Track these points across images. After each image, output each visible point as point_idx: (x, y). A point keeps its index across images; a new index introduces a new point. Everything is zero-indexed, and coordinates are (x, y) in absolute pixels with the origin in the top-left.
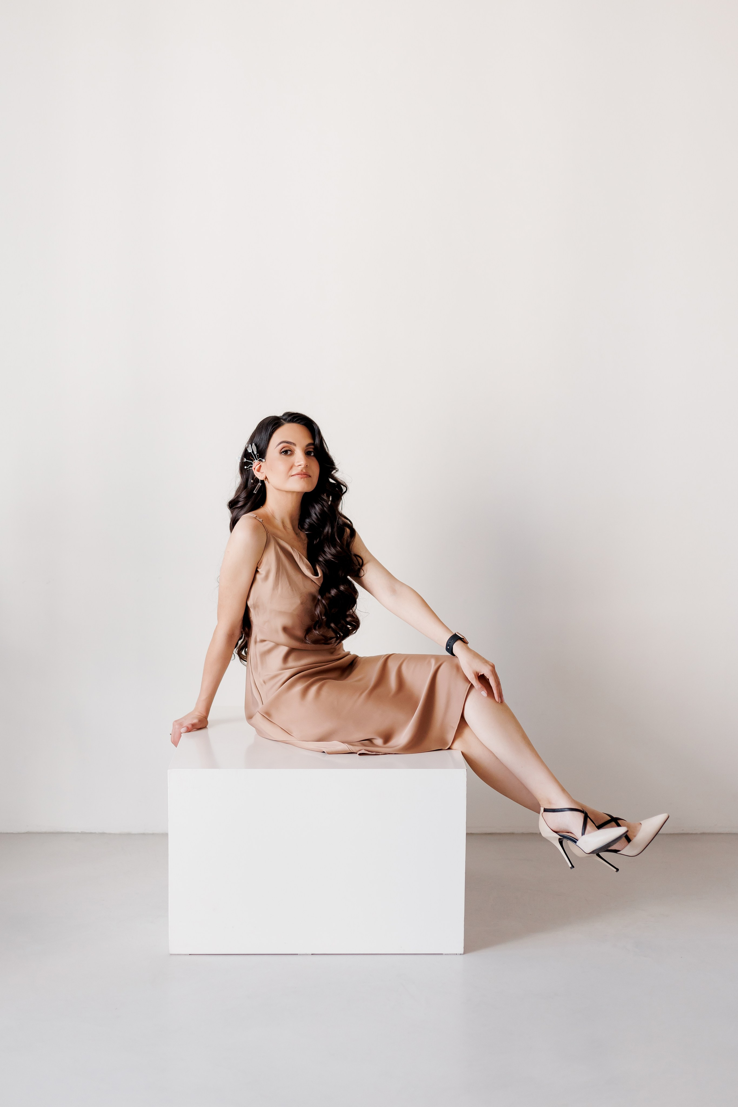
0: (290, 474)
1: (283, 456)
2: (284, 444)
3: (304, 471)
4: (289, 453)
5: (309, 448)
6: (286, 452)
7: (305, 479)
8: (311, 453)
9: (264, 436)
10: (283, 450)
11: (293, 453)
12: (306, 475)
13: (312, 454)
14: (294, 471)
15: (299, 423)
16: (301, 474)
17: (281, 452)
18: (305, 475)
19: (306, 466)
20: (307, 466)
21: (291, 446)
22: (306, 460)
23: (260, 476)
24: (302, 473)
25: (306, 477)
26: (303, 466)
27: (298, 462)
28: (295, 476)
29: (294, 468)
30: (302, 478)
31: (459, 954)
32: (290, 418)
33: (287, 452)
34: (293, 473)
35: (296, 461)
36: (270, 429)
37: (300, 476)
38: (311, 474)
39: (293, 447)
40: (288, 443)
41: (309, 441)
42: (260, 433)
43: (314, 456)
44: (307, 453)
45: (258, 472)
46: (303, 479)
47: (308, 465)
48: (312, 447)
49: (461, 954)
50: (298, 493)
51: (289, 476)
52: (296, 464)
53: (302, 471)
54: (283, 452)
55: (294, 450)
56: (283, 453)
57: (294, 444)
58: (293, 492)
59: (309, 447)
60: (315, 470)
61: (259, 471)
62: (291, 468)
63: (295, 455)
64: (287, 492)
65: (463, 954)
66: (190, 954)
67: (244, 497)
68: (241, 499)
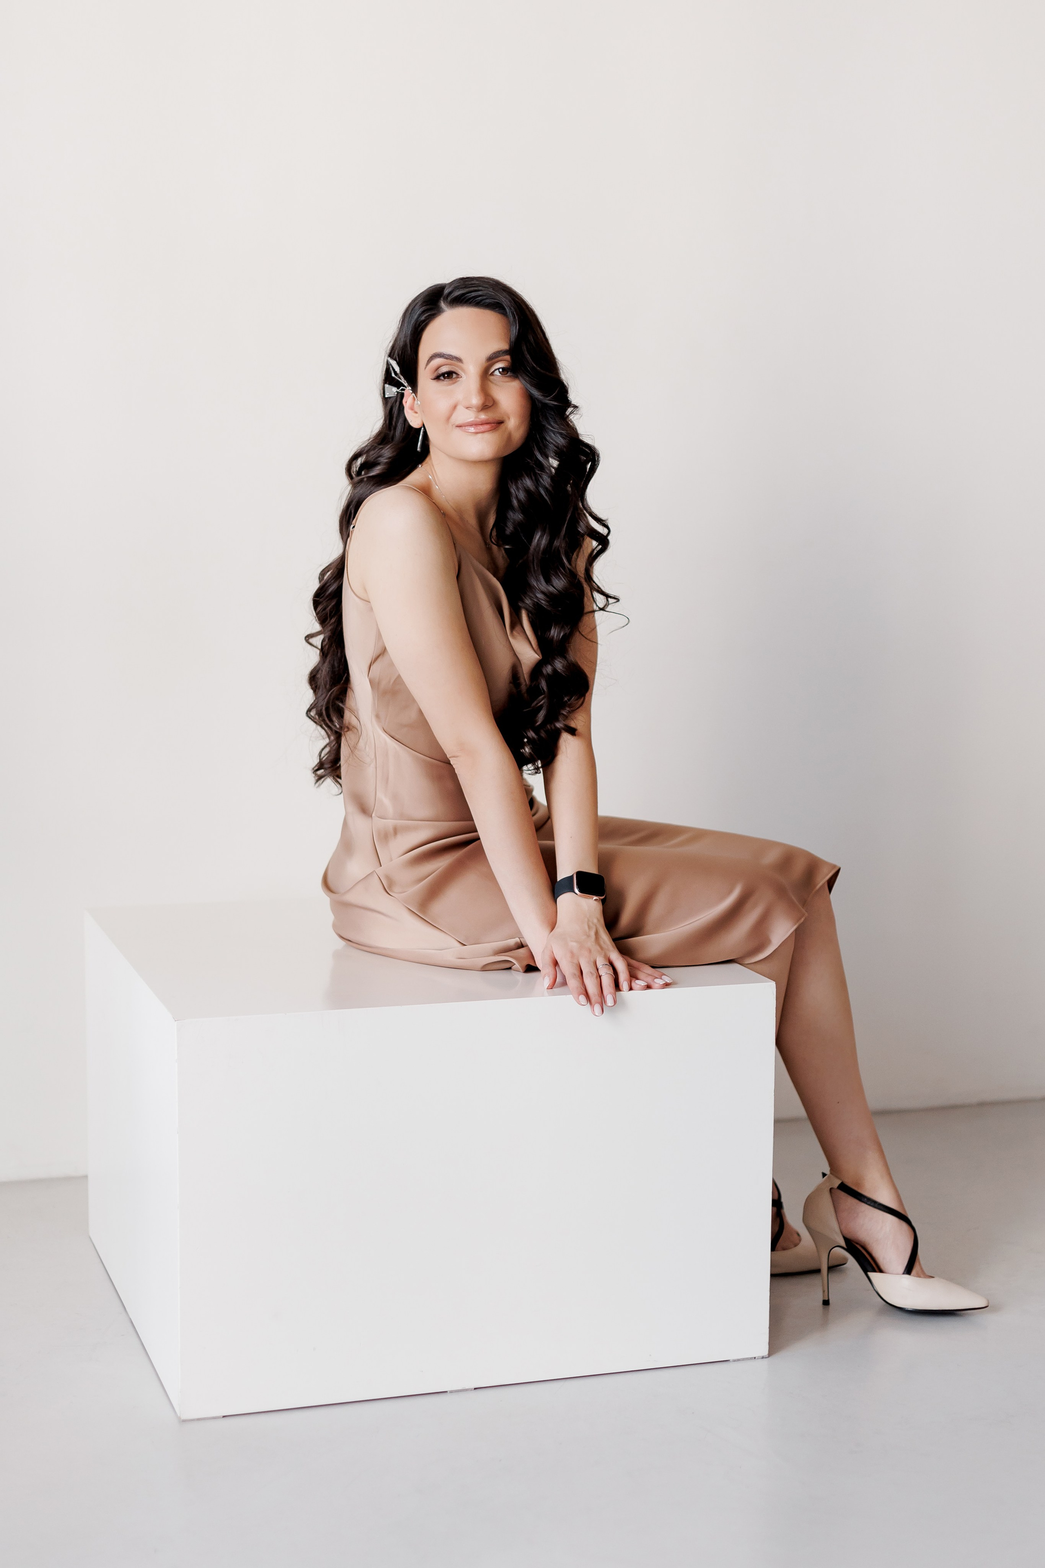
4: (450, 380)
23: (412, 419)
31: (760, 1358)
32: (457, 294)
33: (446, 376)
45: (410, 411)
48: (507, 358)
49: (763, 1358)
61: (412, 407)
65: (767, 1356)
66: (224, 1417)
67: (390, 458)
68: (383, 460)
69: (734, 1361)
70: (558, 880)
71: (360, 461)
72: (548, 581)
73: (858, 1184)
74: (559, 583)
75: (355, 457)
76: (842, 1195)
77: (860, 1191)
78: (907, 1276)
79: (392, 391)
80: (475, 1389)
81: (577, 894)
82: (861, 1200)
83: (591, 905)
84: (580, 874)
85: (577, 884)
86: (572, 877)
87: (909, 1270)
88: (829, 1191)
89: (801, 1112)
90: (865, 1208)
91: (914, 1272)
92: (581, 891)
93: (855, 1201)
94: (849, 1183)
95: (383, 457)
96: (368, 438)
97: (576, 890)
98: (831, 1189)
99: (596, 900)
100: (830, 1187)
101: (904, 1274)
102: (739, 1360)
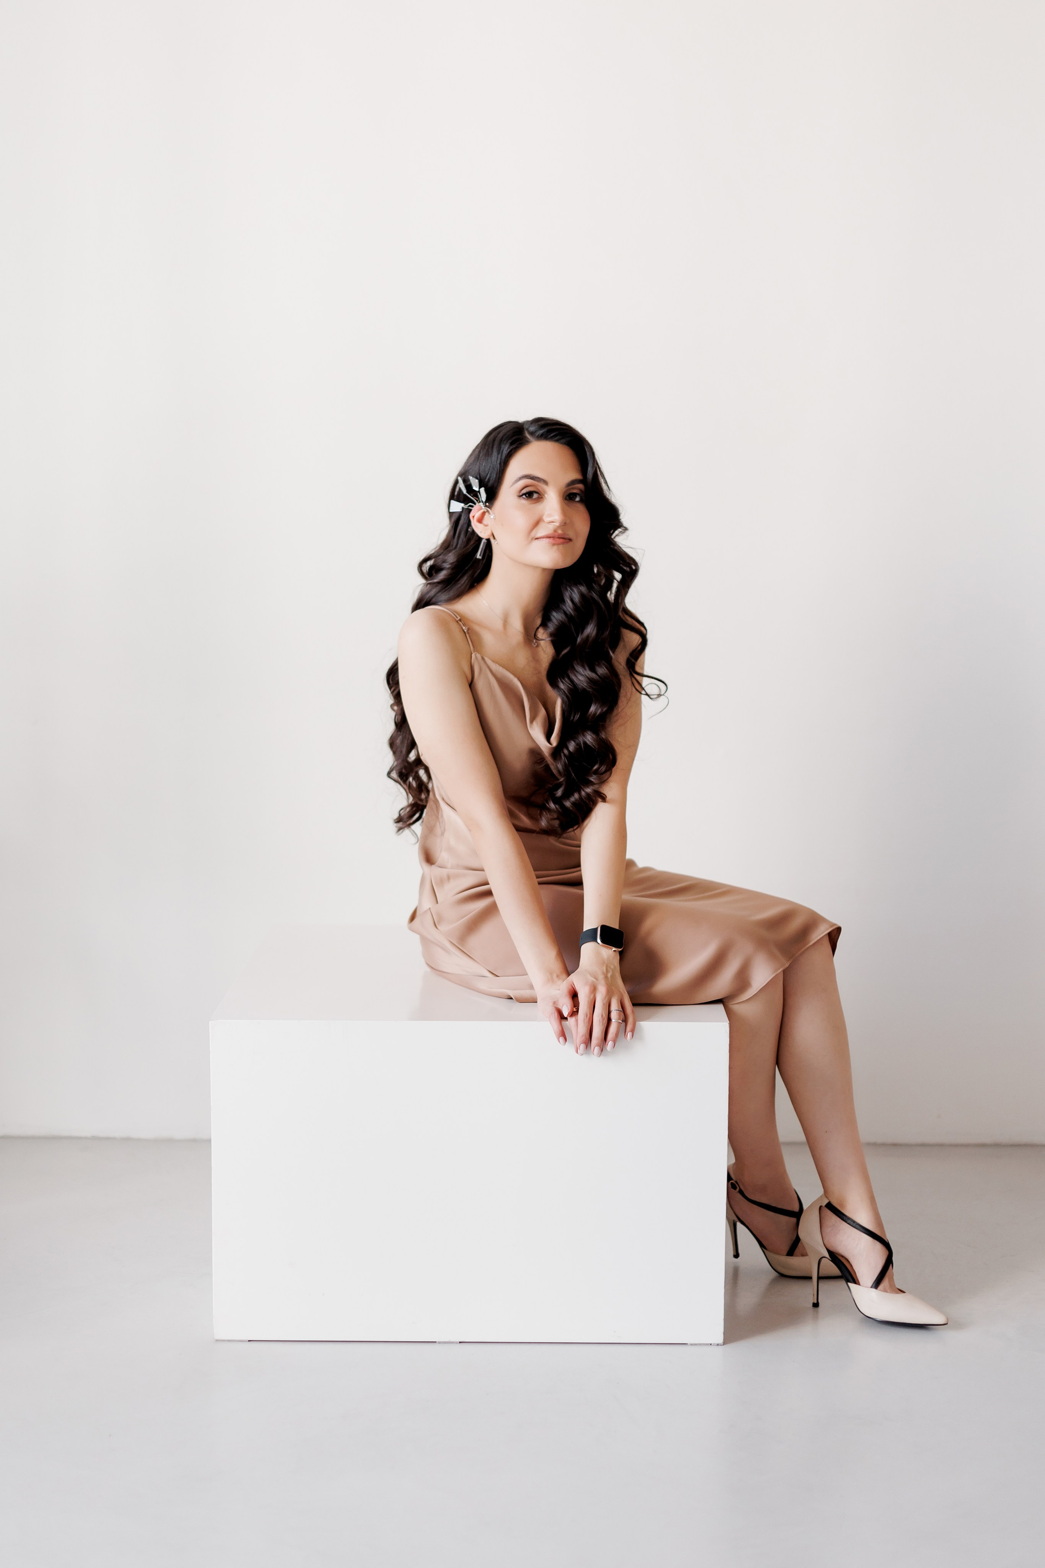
0: (533, 534)
1: (524, 502)
2: (527, 480)
3: (560, 532)
4: (535, 496)
5: (570, 489)
6: (529, 495)
7: (561, 546)
8: (576, 497)
9: (495, 458)
10: (524, 491)
11: (542, 498)
12: (562, 538)
13: (578, 499)
14: (542, 531)
15: (557, 441)
16: (553, 537)
17: (521, 494)
18: (561, 540)
19: (564, 525)
20: (565, 523)
21: (539, 484)
22: (564, 513)
23: (481, 530)
24: (556, 534)
25: (563, 543)
26: (557, 524)
27: (550, 515)
28: (542, 539)
29: (541, 525)
30: (554, 544)
31: (714, 1345)
32: (541, 432)
33: (531, 495)
34: (539, 535)
35: (546, 513)
36: (506, 449)
37: (551, 540)
38: (571, 534)
39: (541, 486)
40: (534, 480)
41: (575, 475)
42: (488, 454)
43: (581, 501)
44: (568, 497)
45: (478, 524)
46: (555, 547)
47: (568, 521)
48: (581, 486)
49: (718, 1345)
50: (544, 570)
51: (532, 539)
52: (546, 519)
53: (555, 531)
54: (525, 494)
55: (545, 492)
56: (524, 496)
57: (545, 482)
58: (535, 568)
59: (571, 487)
60: (582, 526)
61: (480, 521)
62: (537, 523)
63: (545, 500)
64: (527, 565)
65: (722, 1344)
66: (249, 1341)
67: (451, 564)
68: (447, 565)
69: (692, 1345)
70: (584, 931)
71: (429, 563)
72: (593, 670)
73: (842, 1205)
74: (602, 670)
75: (425, 560)
76: (828, 1213)
77: (842, 1211)
78: (874, 1290)
79: (457, 507)
80: (460, 1342)
81: (599, 944)
82: (843, 1219)
83: (609, 953)
84: (603, 927)
85: (601, 935)
86: (596, 929)
87: (877, 1284)
88: (818, 1208)
89: (802, 1137)
90: (845, 1225)
91: (881, 1287)
92: (603, 941)
93: (838, 1219)
94: (835, 1204)
95: (446, 562)
96: (435, 546)
97: (599, 940)
98: (821, 1207)
99: (614, 951)
100: (820, 1205)
101: (871, 1287)
102: (695, 1344)
